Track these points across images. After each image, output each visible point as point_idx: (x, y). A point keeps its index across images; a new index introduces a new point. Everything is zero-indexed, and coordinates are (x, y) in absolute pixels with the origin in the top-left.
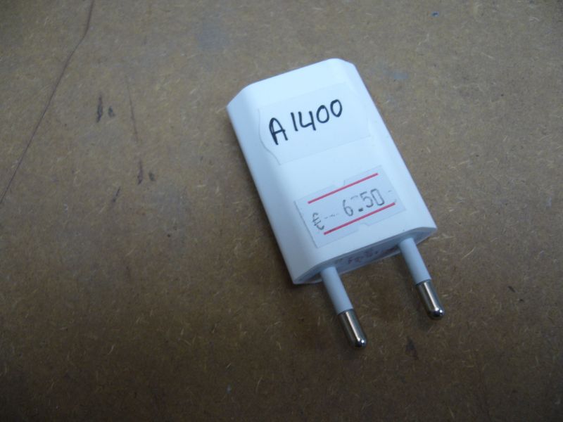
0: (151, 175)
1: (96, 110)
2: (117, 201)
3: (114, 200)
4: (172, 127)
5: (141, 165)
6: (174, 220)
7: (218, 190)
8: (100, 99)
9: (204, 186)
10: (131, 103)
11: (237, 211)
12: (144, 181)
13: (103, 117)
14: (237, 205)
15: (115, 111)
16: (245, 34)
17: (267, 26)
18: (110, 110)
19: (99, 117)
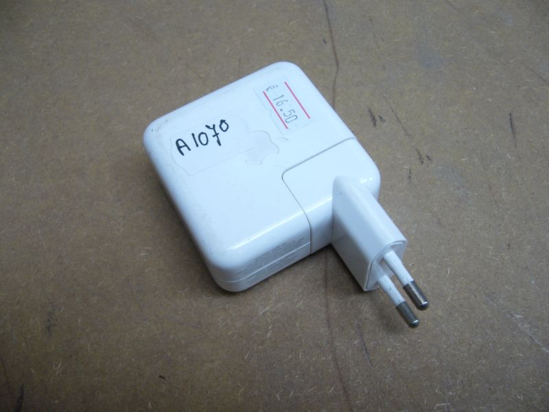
0: (428, 157)
1: (370, 119)
2: (412, 177)
3: (410, 177)
4: (429, 124)
5: (418, 151)
7: (476, 160)
8: (370, 111)
10: (393, 111)
12: (425, 162)
13: (377, 123)
15: (384, 117)
16: (452, 55)
17: (464, 48)
18: (381, 118)
19: (375, 124)
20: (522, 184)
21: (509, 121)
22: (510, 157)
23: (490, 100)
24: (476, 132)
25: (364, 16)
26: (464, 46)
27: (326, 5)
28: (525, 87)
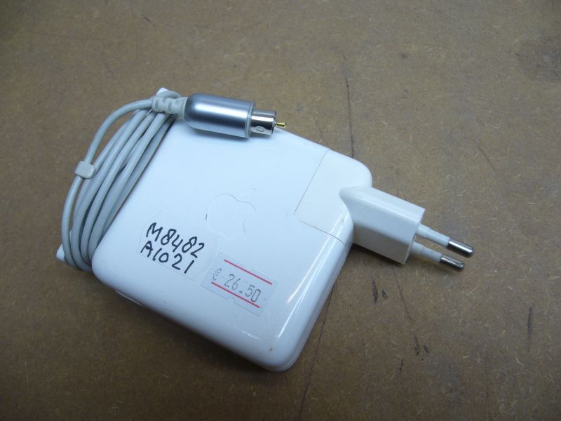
0: (425, 348)
1: (372, 293)
2: (403, 370)
3: (401, 369)
4: (435, 307)
5: (416, 339)
6: (450, 385)
7: (479, 360)
8: (374, 283)
9: (468, 357)
10: (398, 286)
11: (497, 377)
12: (421, 353)
13: (379, 298)
14: (496, 372)
15: (388, 294)
16: (479, 227)
17: (495, 219)
18: (384, 293)
19: (376, 299)
20: (526, 398)
21: (527, 317)
22: (518, 362)
23: (511, 288)
24: (486, 325)
25: (391, 168)
26: (495, 217)
27: (353, 150)
28: (555, 277)
